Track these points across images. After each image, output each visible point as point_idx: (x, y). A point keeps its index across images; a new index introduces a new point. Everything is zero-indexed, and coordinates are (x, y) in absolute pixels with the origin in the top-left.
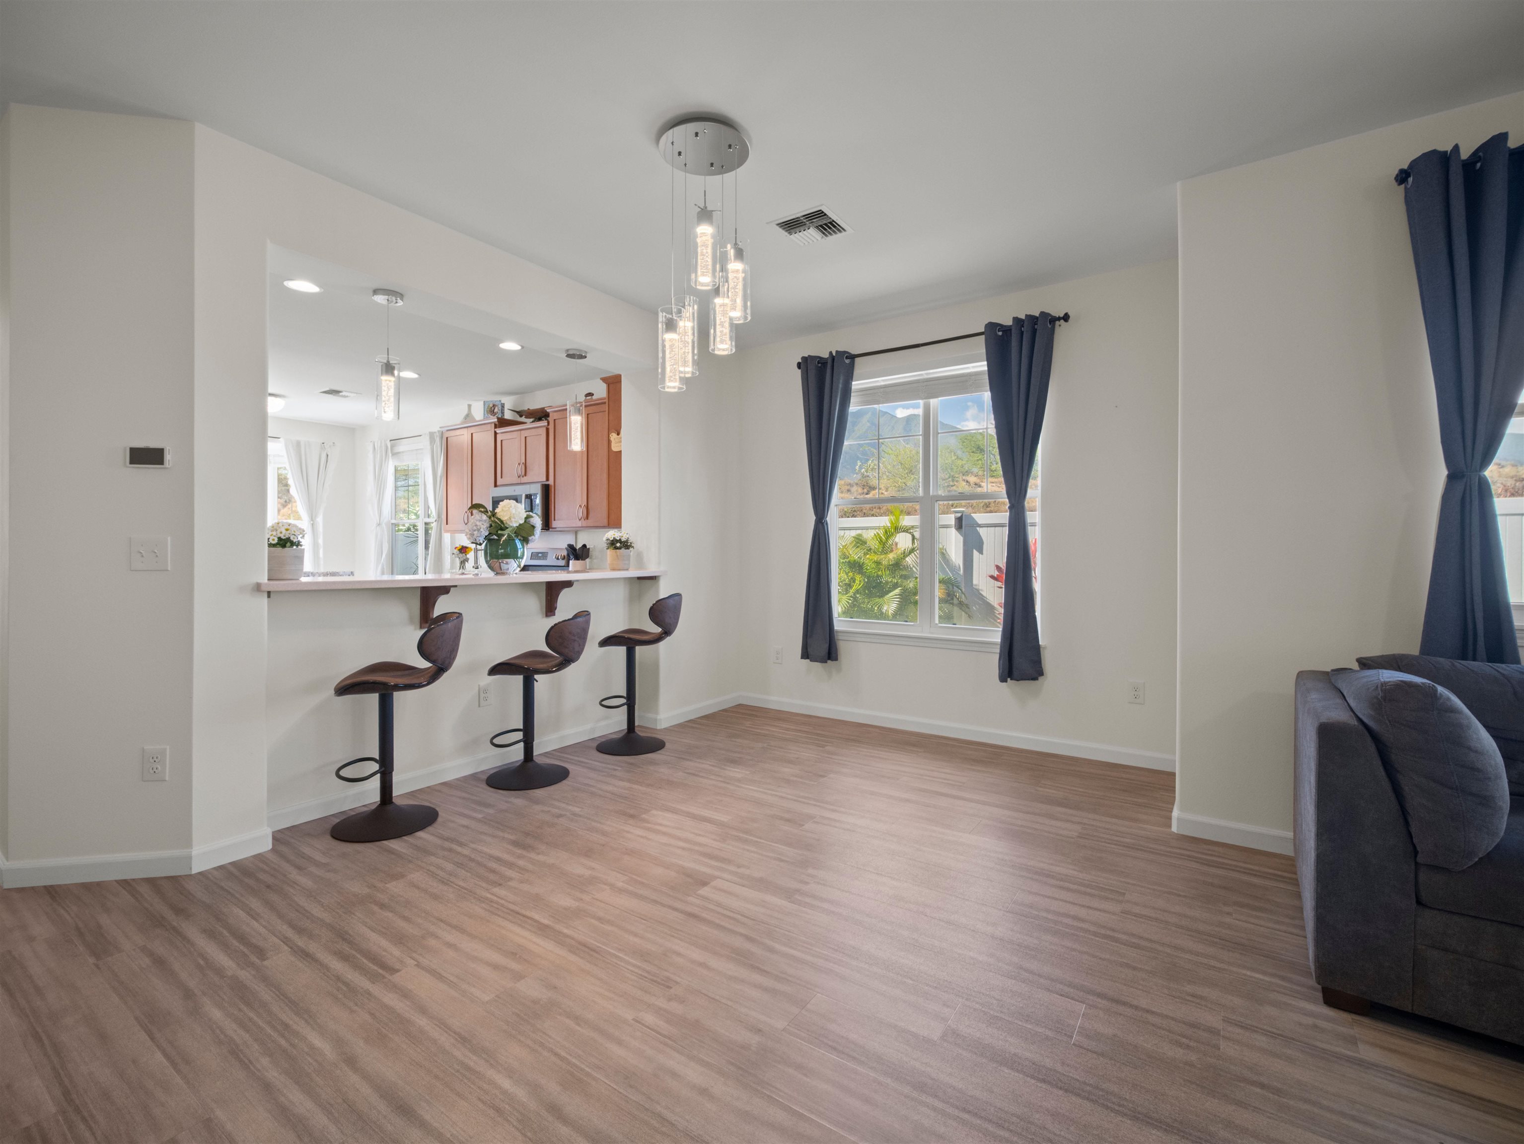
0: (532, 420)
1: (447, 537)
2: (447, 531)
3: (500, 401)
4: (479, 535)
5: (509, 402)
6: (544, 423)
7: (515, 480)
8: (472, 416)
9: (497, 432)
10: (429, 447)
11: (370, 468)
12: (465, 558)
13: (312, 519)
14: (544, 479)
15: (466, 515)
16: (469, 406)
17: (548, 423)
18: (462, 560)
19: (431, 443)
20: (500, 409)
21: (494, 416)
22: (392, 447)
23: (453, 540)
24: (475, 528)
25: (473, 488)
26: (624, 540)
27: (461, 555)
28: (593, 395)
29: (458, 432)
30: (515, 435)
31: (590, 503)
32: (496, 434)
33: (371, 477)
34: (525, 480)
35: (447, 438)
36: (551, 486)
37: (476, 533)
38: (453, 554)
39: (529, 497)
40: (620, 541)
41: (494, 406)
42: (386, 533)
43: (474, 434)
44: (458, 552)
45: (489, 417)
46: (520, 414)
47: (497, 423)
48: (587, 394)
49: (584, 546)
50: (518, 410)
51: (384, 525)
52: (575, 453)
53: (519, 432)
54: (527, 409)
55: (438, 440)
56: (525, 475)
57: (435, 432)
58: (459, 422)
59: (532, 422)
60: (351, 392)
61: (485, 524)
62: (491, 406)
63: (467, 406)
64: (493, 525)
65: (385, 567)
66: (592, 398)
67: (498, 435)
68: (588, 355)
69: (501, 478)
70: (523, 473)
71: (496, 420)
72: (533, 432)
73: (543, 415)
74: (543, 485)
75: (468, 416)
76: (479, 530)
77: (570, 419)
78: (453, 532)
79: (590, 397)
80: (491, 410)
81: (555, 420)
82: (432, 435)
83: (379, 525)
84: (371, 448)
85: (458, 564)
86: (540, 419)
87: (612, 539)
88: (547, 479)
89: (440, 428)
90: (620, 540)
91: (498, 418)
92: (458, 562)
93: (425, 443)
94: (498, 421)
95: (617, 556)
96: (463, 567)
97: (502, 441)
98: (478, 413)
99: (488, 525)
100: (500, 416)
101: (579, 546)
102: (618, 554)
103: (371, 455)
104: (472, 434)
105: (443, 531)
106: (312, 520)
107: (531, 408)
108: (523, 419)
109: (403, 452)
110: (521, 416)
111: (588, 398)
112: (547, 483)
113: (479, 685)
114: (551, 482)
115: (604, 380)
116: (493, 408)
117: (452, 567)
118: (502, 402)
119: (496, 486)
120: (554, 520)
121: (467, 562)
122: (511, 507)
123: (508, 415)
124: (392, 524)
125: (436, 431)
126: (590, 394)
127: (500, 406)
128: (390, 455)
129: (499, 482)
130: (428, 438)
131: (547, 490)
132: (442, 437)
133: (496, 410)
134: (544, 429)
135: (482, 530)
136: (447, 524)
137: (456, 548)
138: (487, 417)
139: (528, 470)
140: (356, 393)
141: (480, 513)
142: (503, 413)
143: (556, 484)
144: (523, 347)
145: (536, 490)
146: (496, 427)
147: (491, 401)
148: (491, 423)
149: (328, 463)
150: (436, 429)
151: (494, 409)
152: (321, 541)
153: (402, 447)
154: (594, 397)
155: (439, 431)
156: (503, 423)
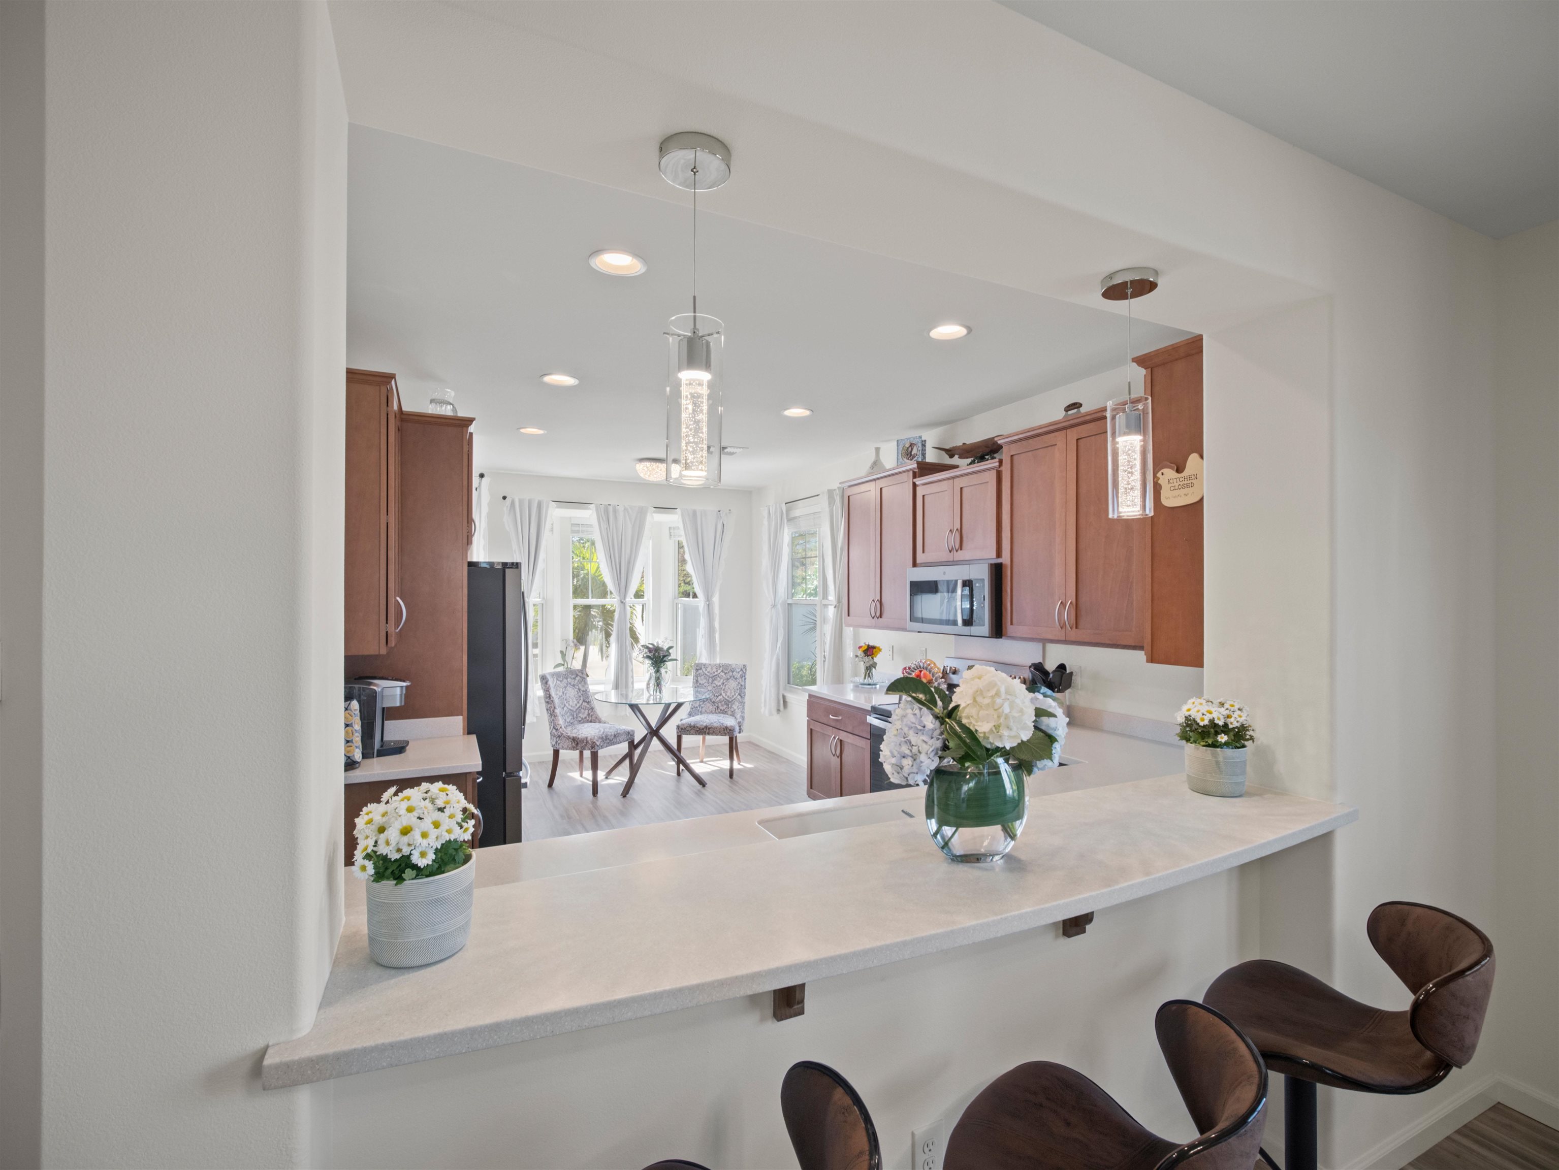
0: (969, 460)
1: (848, 631)
2: (850, 626)
3: (920, 437)
4: (915, 770)
5: (932, 438)
6: (992, 463)
7: (945, 556)
8: (882, 464)
9: (917, 483)
10: (827, 509)
11: (765, 537)
12: (871, 663)
13: (708, 599)
14: (994, 555)
15: (873, 605)
16: (878, 450)
17: (1001, 462)
18: (868, 665)
19: (829, 504)
20: (920, 448)
21: (911, 460)
22: (788, 511)
23: (856, 636)
24: (905, 750)
25: (883, 564)
26: (1236, 724)
27: (866, 659)
28: (1081, 405)
29: (863, 488)
30: (945, 485)
31: (1084, 599)
32: (915, 486)
33: (765, 548)
34: (960, 555)
35: (849, 497)
36: (1006, 566)
37: (907, 762)
38: (857, 656)
39: (968, 584)
40: (1225, 729)
41: (912, 445)
42: (781, 615)
43: (883, 489)
44: (863, 655)
45: (905, 463)
46: (951, 453)
47: (917, 470)
48: (1068, 406)
49: (1062, 667)
50: (947, 447)
51: (779, 606)
52: (1127, 524)
53: (951, 481)
54: (961, 444)
55: (838, 499)
56: (961, 548)
57: (835, 490)
58: (863, 474)
59: (970, 464)
60: (737, 447)
61: (931, 742)
62: (907, 445)
63: (874, 451)
64: (951, 744)
65: (780, 658)
66: (1079, 412)
67: (918, 488)
68: (1161, 282)
69: (923, 552)
70: (957, 546)
71: (915, 465)
72: (975, 479)
73: (988, 450)
74: (991, 565)
75: (876, 464)
76: (914, 758)
77: (1114, 443)
78: (857, 626)
79: (1075, 411)
80: (908, 453)
81: (1012, 456)
82: (830, 493)
83: (774, 606)
84: (765, 514)
85: (863, 670)
86: (982, 458)
87: (1206, 722)
88: (999, 554)
89: (840, 483)
90: (1226, 725)
91: (918, 463)
92: (862, 667)
93: (822, 504)
94: (918, 467)
95: (1217, 763)
96: (869, 676)
97: (923, 496)
98: (890, 458)
99: (939, 744)
100: (920, 460)
101: (1050, 666)
102: (1221, 759)
103: (766, 522)
104: (881, 489)
105: (844, 625)
106: (708, 601)
107: (968, 443)
108: (956, 460)
109: (799, 517)
110: (951, 456)
111: (1070, 412)
112: (999, 561)
113: (913, 1134)
114: (1005, 559)
115: (1140, 361)
116: (910, 449)
117: (856, 674)
118: (923, 439)
119: (915, 564)
120: (1012, 624)
121: (875, 668)
122: (998, 694)
123: (931, 457)
124: (789, 604)
125: (836, 488)
126: (1076, 406)
127: (920, 445)
128: (786, 521)
129: (920, 558)
130: (826, 497)
131: (997, 572)
132: (843, 496)
133: (914, 452)
134: (994, 473)
135: (923, 757)
136: (849, 616)
137: (860, 647)
138: (902, 464)
139: (965, 539)
140: (743, 448)
141: (917, 705)
142: (924, 455)
143: (1015, 560)
144: (970, 330)
145: (981, 574)
146: (915, 477)
147: (907, 439)
148: (908, 471)
149: (724, 533)
150: (835, 485)
151: (912, 449)
152: (717, 625)
153: (799, 511)
154: (1083, 410)
155: (838, 488)
156: (925, 469)
